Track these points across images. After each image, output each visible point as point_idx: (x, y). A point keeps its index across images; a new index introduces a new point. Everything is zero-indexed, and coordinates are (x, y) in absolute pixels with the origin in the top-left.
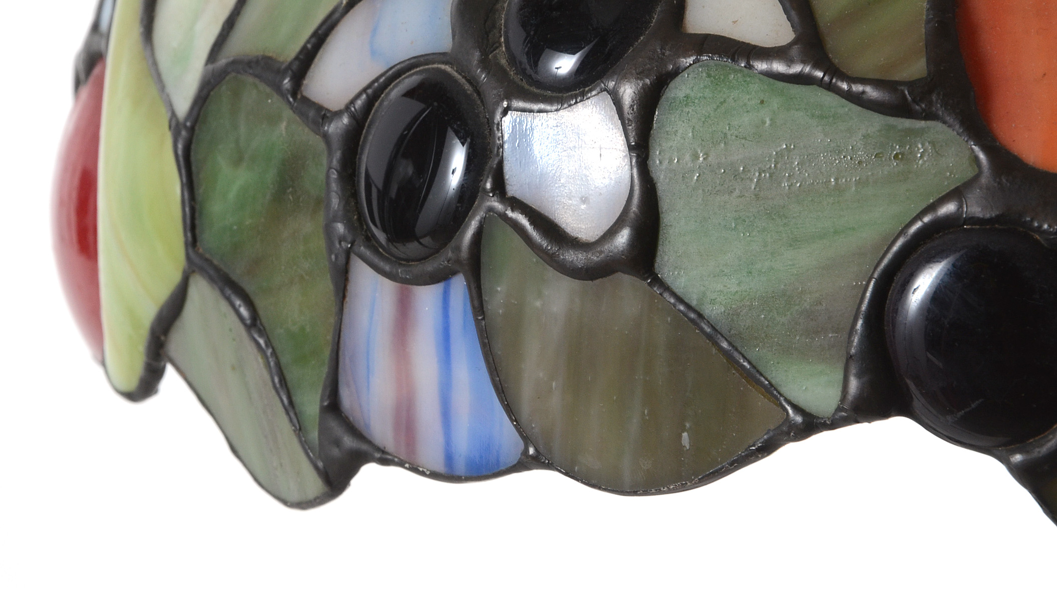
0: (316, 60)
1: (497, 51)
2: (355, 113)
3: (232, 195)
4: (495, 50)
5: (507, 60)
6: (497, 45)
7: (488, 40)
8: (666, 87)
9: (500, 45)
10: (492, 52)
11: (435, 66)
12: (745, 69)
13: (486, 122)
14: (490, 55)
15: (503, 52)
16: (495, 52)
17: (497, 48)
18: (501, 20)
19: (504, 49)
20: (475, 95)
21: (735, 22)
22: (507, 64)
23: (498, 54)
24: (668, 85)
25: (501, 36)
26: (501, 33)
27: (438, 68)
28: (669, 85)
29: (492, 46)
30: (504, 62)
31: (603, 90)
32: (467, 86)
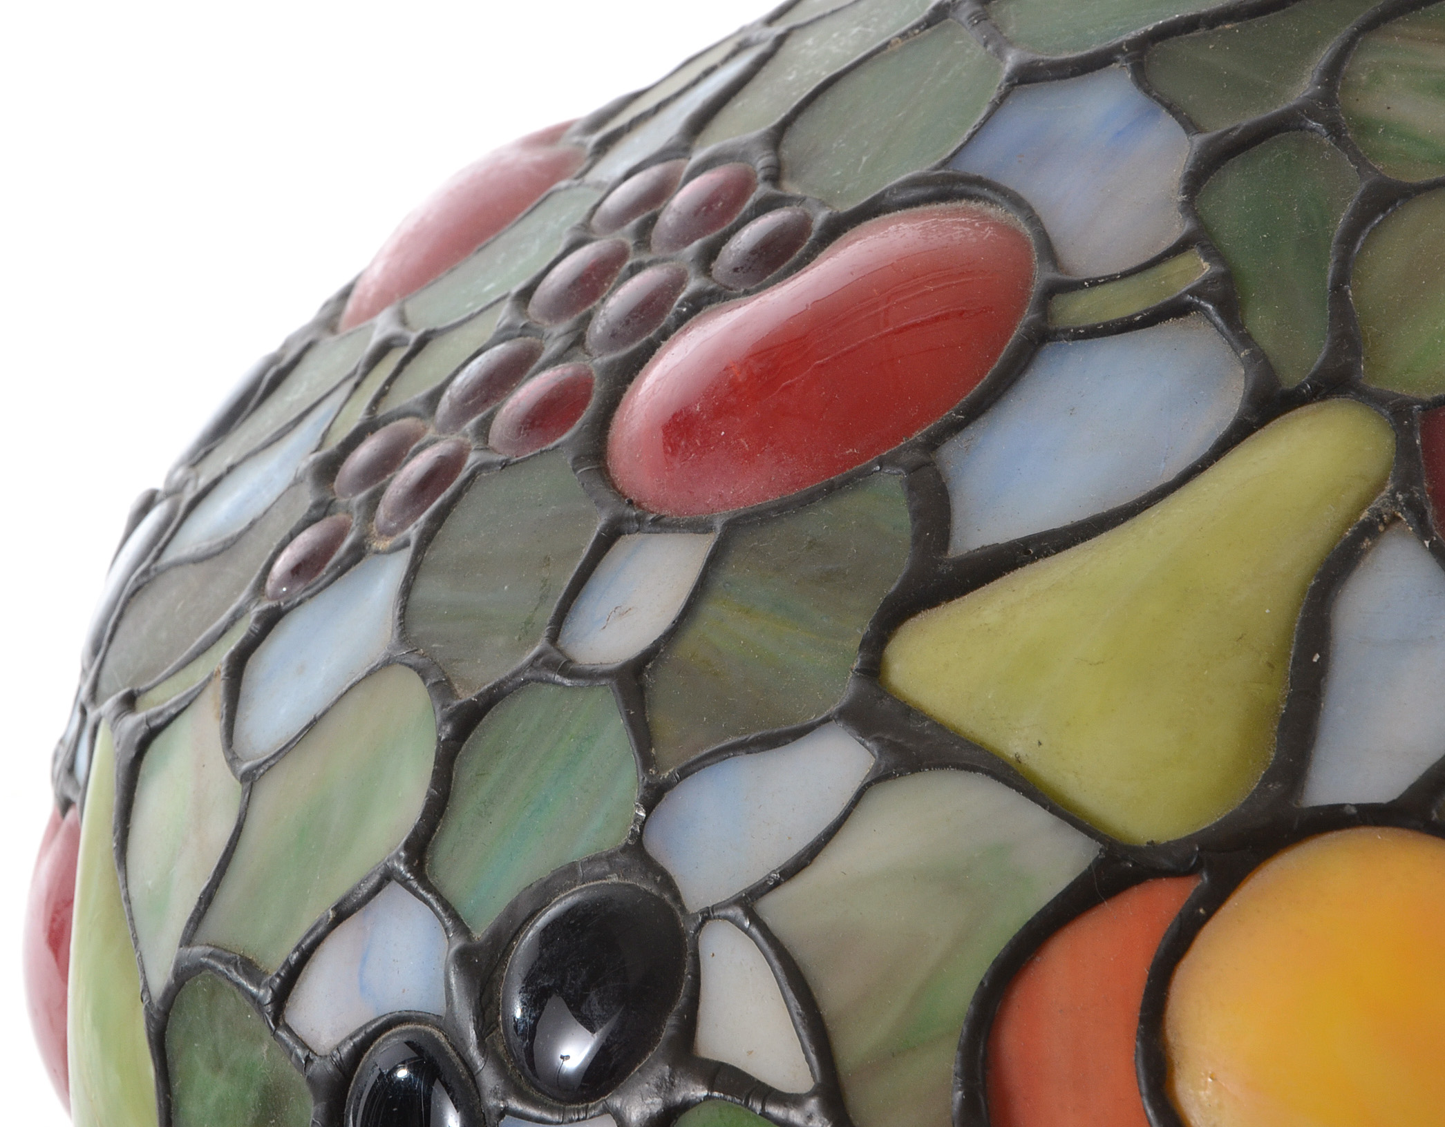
0: (300, 979)
1: (494, 1034)
2: (341, 1064)
3: (211, 1101)
4: (491, 1032)
5: (505, 1046)
6: (494, 1025)
7: (484, 1020)
8: (675, 1121)
9: (498, 1026)
10: (488, 1035)
11: (428, 1029)
12: (760, 1117)
13: (482, 1118)
14: (486, 1039)
15: (501, 1035)
16: (491, 1035)
17: (494, 1029)
18: (499, 993)
19: (502, 1031)
20: (471, 1081)
21: (750, 1053)
22: (505, 1051)
23: (496, 1036)
24: (677, 1119)
25: (499, 1014)
26: (498, 1009)
27: (430, 1033)
28: (679, 1120)
29: (489, 1028)
30: (501, 1049)
31: (606, 1111)
32: (461, 1069)
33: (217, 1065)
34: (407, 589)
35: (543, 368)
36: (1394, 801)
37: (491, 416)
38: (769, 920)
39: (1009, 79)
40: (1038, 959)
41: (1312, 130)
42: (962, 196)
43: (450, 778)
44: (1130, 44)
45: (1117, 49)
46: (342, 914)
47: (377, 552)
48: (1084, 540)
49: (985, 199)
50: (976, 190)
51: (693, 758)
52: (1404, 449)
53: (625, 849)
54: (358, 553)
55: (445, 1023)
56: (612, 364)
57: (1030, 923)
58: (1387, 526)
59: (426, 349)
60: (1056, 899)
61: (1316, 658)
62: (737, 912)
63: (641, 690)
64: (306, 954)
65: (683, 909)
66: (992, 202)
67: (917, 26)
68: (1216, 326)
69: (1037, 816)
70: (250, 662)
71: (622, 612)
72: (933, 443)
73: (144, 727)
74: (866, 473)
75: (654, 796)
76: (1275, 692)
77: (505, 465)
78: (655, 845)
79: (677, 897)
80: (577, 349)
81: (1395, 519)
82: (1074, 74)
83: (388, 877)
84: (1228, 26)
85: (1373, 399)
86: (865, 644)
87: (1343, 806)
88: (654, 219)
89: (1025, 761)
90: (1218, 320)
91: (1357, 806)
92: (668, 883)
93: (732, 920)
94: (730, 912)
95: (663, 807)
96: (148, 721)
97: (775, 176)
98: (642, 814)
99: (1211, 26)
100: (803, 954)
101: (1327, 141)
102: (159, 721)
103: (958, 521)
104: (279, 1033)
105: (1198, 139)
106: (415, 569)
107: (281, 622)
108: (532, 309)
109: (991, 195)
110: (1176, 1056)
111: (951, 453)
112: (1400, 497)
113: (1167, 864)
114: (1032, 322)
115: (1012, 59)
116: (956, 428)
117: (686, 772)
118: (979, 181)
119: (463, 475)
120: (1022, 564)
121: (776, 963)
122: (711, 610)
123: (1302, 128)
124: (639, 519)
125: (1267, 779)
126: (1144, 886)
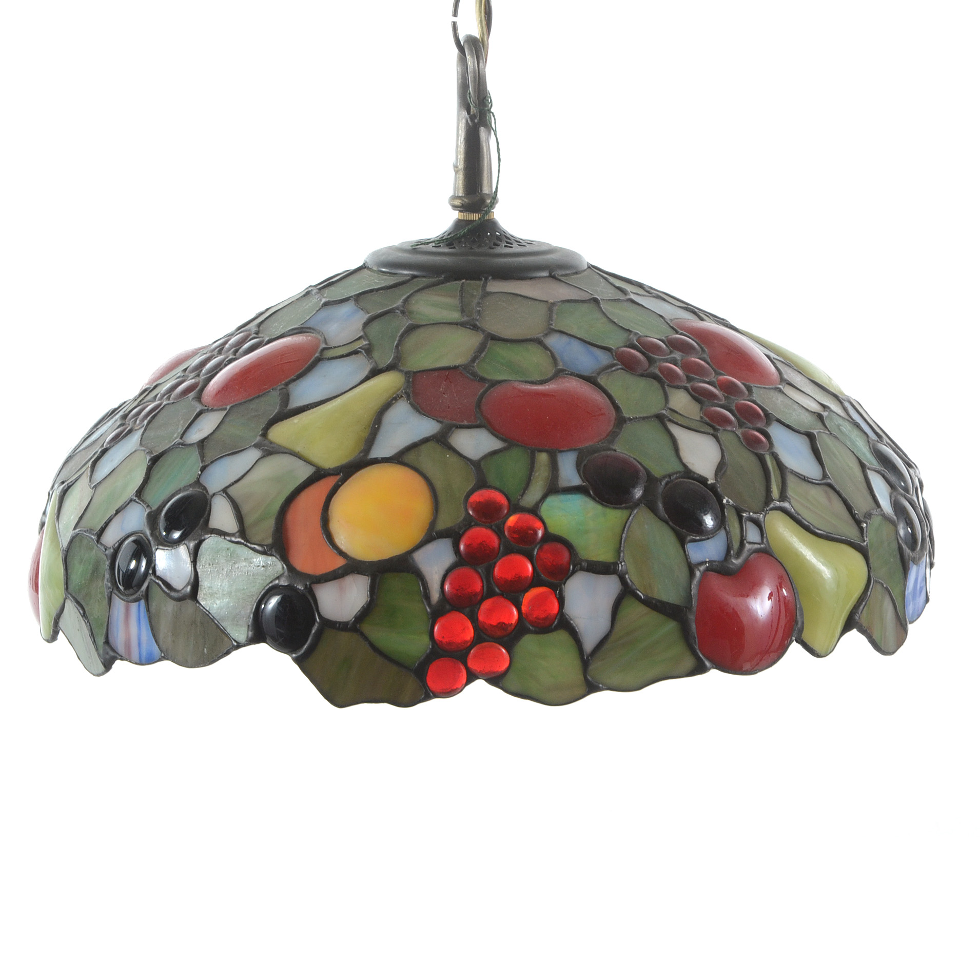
0: (105, 530)
1: (156, 531)
2: (115, 548)
3: (79, 573)
7: (154, 527)
11: (140, 534)
12: (224, 538)
13: (152, 552)
14: (154, 532)
15: (158, 531)
20: (149, 544)
21: (222, 525)
22: (159, 535)
25: (158, 528)
28: (202, 543)
29: (155, 529)
30: (157, 534)
31: (185, 544)
32: (147, 542)
33: (81, 561)
34: (143, 434)
35: (189, 380)
36: (390, 457)
37: (171, 394)
38: (230, 493)
39: (322, 304)
40: (298, 497)
41: (397, 313)
42: (305, 332)
43: (150, 474)
44: (354, 295)
45: (351, 297)
46: (117, 512)
47: (136, 430)
48: (323, 404)
49: (310, 332)
50: (308, 330)
51: (214, 459)
52: (407, 381)
53: (195, 482)
54: (130, 431)
55: (142, 532)
56: (205, 378)
57: (296, 488)
58: (400, 398)
59: (157, 388)
60: (304, 481)
61: (377, 426)
62: (221, 493)
63: (203, 446)
64: (107, 524)
65: (208, 494)
66: (313, 333)
67: (301, 297)
68: (364, 356)
69: (301, 463)
70: (98, 463)
71: (200, 430)
72: (287, 384)
73: (67, 486)
74: (270, 391)
75: (203, 469)
76: (365, 434)
77: (173, 403)
78: (202, 481)
79: (207, 492)
80: (197, 377)
81: (402, 396)
82: (339, 303)
83: (131, 500)
84: (381, 291)
85: (401, 371)
86: (263, 429)
87: (377, 458)
88: (223, 348)
89: (300, 452)
90: (365, 354)
91: (381, 458)
92: (205, 489)
93: (221, 494)
94: (220, 493)
95: (205, 471)
96: (67, 484)
97: (257, 333)
98: (200, 473)
99: (377, 291)
100: (238, 500)
101: (401, 315)
102: (71, 484)
103: (291, 401)
104: (98, 545)
105: (368, 315)
106: (145, 430)
107: (107, 452)
108: (187, 372)
109: (313, 331)
110: (330, 518)
111: (291, 386)
112: (403, 391)
113: (332, 472)
114: (317, 357)
115: (324, 300)
116: (294, 380)
117: (212, 462)
118: (310, 328)
119: (162, 406)
120: (307, 410)
121: (230, 503)
122: (224, 427)
123: (395, 312)
124: (207, 409)
125: (361, 452)
126: (326, 478)
